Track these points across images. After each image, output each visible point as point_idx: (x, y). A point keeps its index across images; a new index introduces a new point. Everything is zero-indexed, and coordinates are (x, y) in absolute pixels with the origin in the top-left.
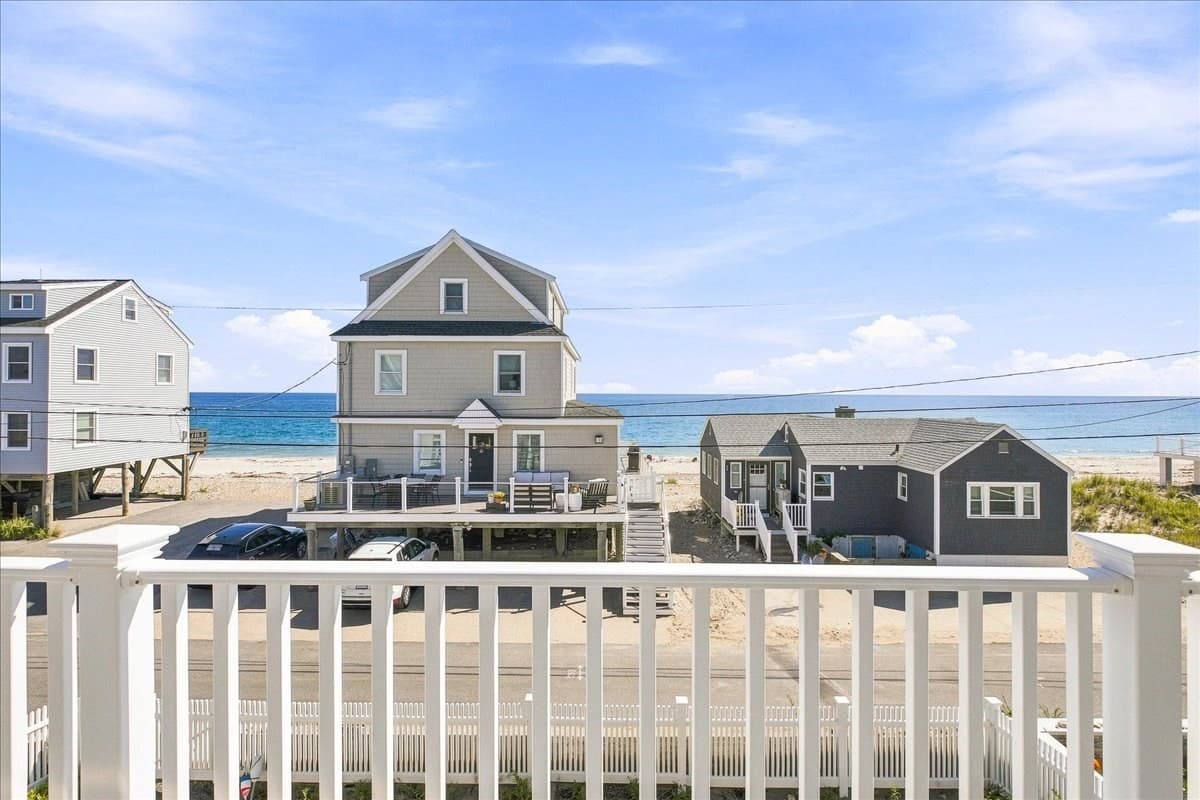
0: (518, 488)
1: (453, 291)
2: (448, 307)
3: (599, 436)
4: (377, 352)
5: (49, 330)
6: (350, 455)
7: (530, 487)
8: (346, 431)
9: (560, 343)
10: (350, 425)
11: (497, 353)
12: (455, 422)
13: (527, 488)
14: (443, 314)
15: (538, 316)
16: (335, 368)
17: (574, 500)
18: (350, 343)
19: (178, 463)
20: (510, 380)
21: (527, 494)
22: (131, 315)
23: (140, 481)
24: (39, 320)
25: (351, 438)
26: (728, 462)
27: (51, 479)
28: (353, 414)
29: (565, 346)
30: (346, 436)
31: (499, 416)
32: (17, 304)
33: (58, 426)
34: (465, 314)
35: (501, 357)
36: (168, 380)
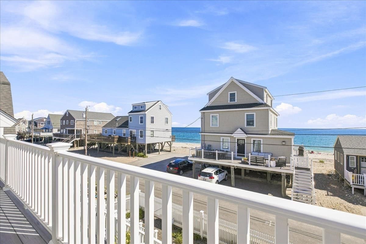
0: (251, 157)
1: (232, 96)
2: (231, 101)
3: (284, 142)
4: (211, 115)
5: (146, 113)
6: (204, 143)
7: (256, 157)
8: (203, 136)
9: (268, 109)
10: (204, 135)
11: (246, 114)
12: (232, 135)
13: (255, 157)
14: (229, 103)
15: (260, 101)
16: (200, 119)
17: (273, 163)
18: (204, 113)
19: (169, 143)
20: (250, 122)
21: (255, 159)
22: (160, 109)
23: (162, 147)
24: (144, 111)
25: (204, 139)
26: (348, 156)
27: (146, 145)
28: (205, 132)
29: (270, 110)
30: (203, 138)
31: (246, 134)
32: (141, 108)
33: (148, 133)
34: (236, 102)
35: (247, 115)
36: (167, 124)
